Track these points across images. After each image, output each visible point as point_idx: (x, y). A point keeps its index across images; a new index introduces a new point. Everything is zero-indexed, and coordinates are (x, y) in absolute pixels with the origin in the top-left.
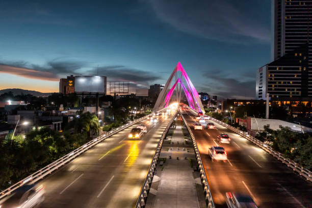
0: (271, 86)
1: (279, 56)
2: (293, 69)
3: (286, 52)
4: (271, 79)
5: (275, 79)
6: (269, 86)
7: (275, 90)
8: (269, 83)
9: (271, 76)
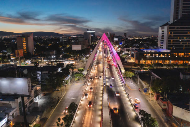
0: (171, 41)
1: (177, 18)
2: (187, 28)
3: (183, 15)
4: (171, 36)
5: (174, 36)
6: (169, 41)
7: (173, 43)
8: (169, 38)
9: (171, 33)
